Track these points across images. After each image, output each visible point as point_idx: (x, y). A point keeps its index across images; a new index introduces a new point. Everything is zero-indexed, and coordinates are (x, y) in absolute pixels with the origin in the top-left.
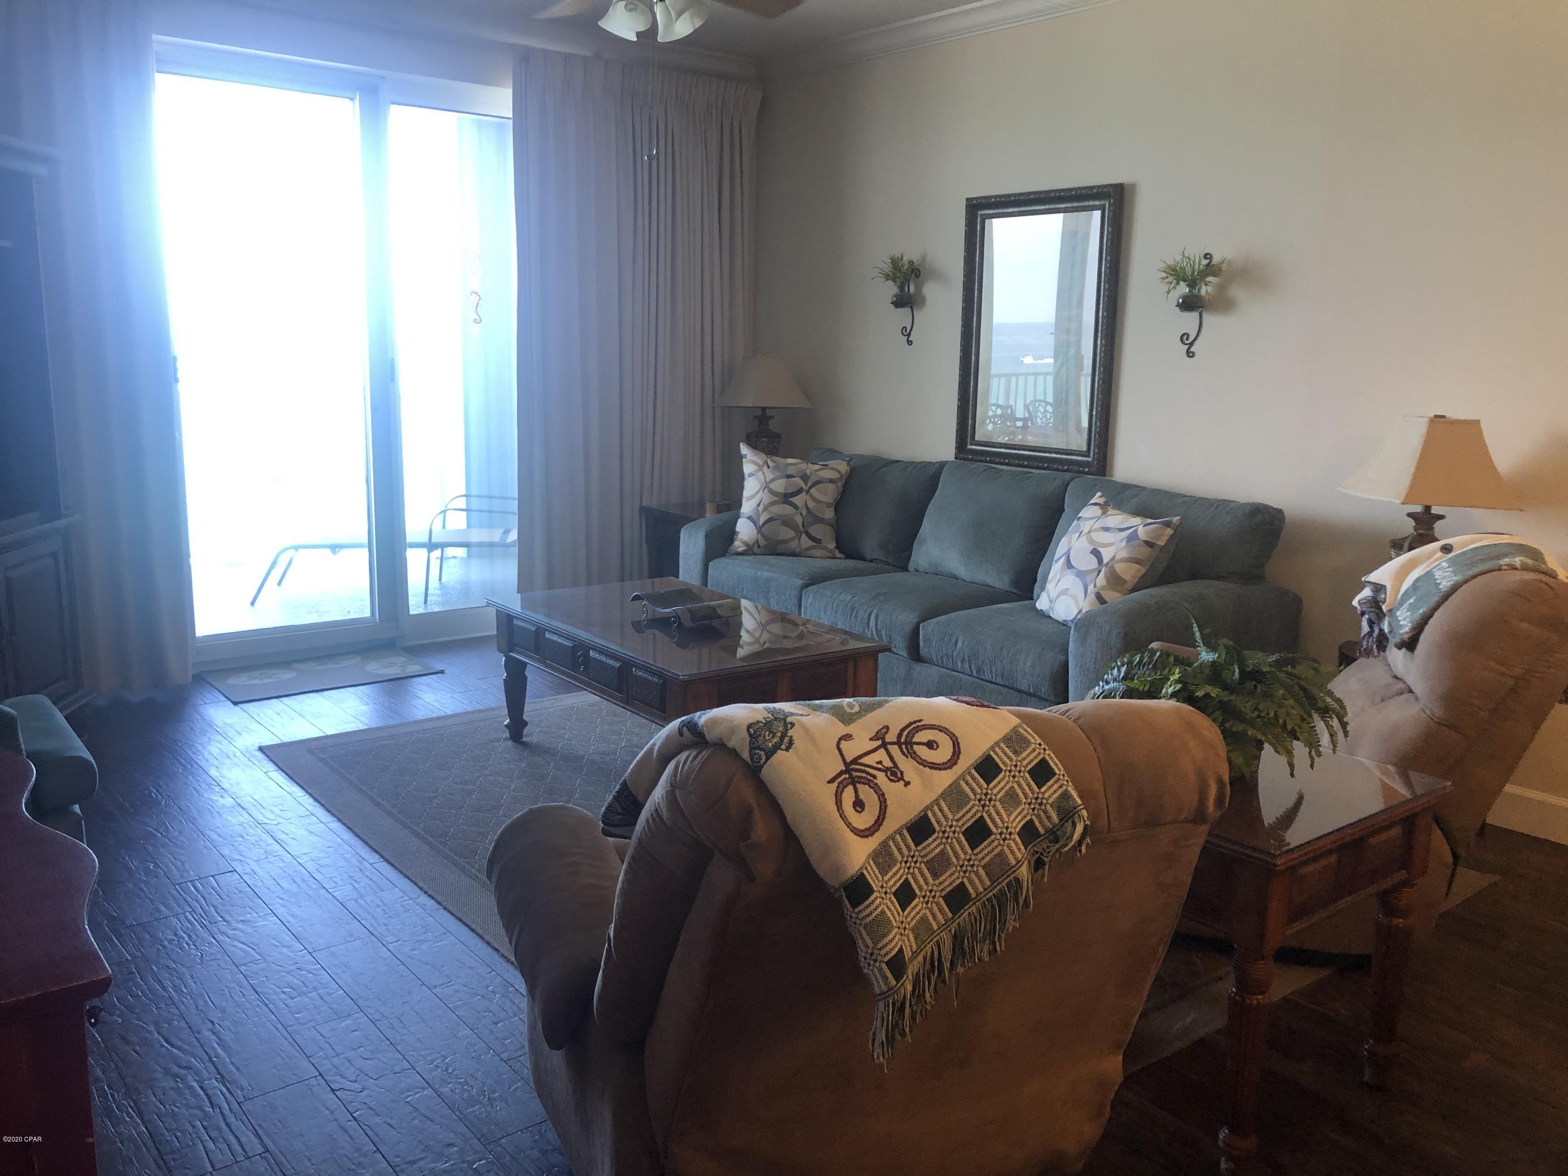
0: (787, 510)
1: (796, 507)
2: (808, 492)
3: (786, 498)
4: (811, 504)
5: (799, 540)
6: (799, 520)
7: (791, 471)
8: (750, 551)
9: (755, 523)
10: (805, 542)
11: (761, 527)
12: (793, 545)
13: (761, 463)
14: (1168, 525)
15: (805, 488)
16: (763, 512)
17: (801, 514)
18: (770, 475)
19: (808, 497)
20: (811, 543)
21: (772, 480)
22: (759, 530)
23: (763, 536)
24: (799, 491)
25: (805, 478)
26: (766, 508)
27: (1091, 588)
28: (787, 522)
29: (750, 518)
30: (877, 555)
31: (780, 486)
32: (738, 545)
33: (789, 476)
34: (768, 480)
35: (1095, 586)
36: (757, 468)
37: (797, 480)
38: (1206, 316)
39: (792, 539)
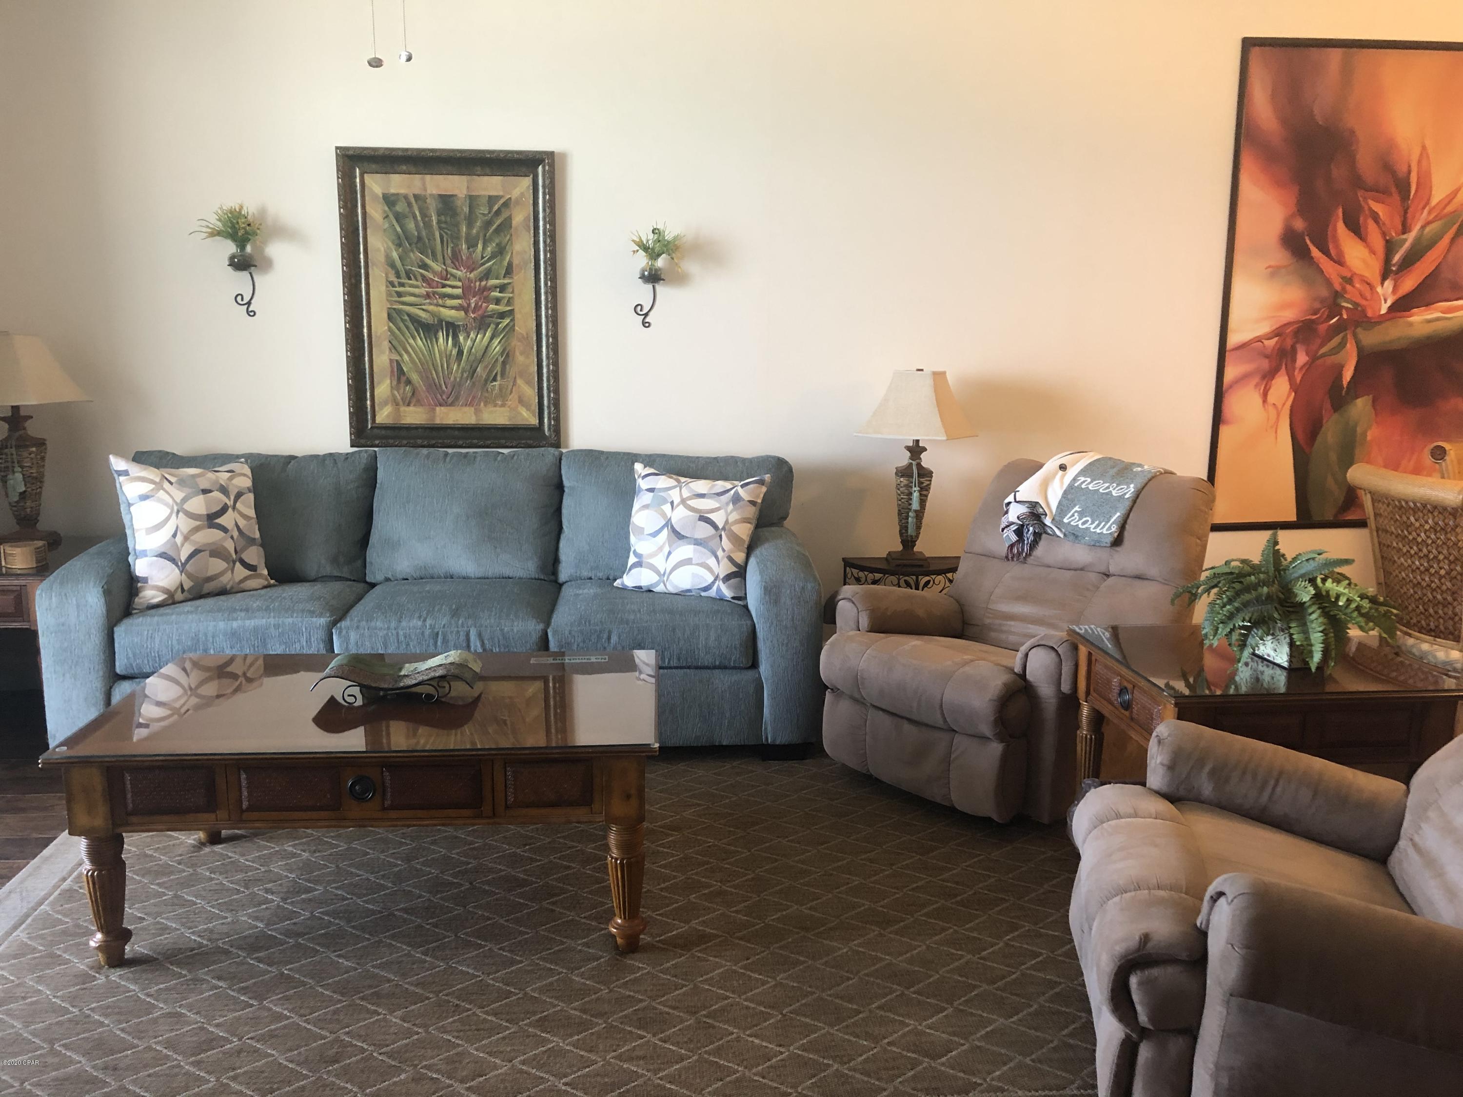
0: (214, 535)
1: (225, 530)
2: (234, 508)
3: (211, 519)
4: (242, 523)
5: (232, 572)
6: (230, 546)
7: (204, 484)
8: (171, 601)
9: (173, 560)
10: (240, 572)
11: (184, 565)
12: (226, 580)
13: (157, 480)
14: (761, 482)
15: (230, 503)
16: (182, 545)
17: (232, 537)
18: (179, 495)
19: (236, 515)
20: (248, 573)
21: (185, 500)
22: (183, 568)
23: (190, 576)
24: (224, 510)
25: (224, 490)
26: (186, 538)
27: (720, 553)
28: (217, 552)
29: (163, 555)
30: (328, 570)
31: (198, 505)
32: (150, 595)
33: (205, 492)
34: (178, 501)
35: (724, 550)
36: (152, 486)
37: (216, 494)
38: (658, 287)
39: (222, 574)
